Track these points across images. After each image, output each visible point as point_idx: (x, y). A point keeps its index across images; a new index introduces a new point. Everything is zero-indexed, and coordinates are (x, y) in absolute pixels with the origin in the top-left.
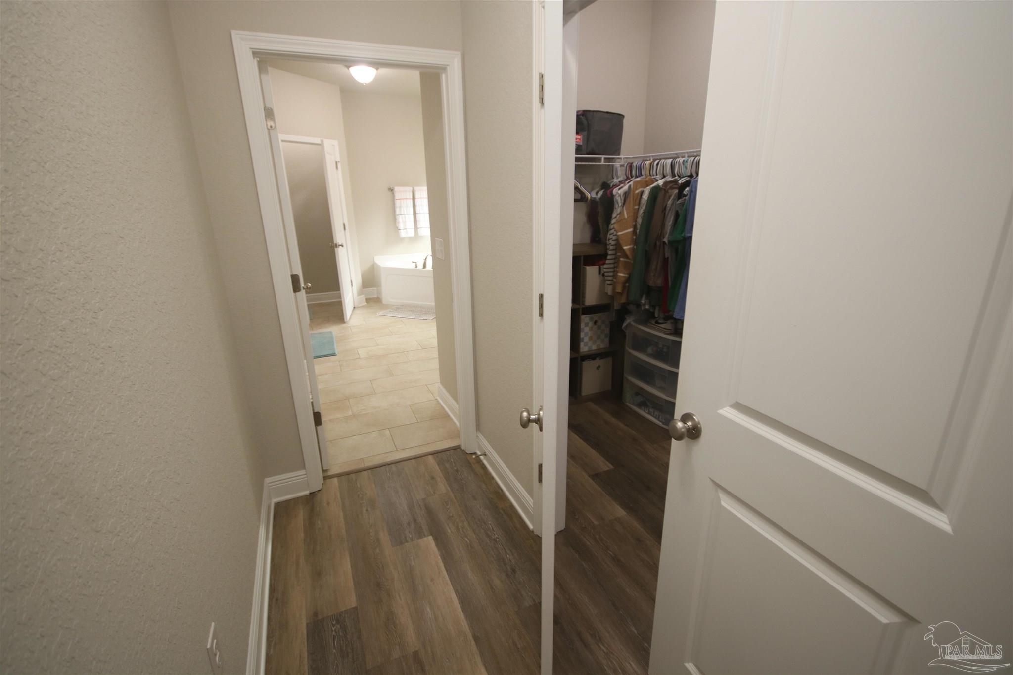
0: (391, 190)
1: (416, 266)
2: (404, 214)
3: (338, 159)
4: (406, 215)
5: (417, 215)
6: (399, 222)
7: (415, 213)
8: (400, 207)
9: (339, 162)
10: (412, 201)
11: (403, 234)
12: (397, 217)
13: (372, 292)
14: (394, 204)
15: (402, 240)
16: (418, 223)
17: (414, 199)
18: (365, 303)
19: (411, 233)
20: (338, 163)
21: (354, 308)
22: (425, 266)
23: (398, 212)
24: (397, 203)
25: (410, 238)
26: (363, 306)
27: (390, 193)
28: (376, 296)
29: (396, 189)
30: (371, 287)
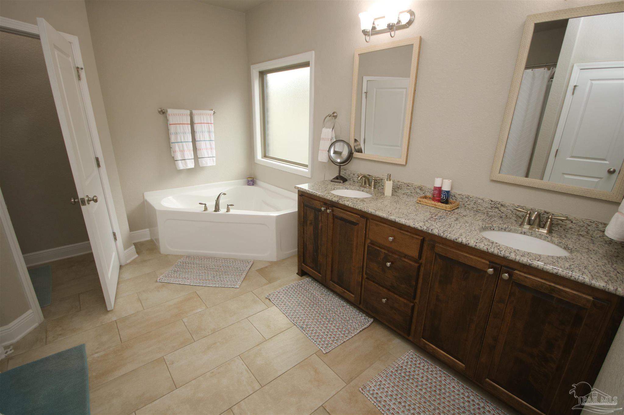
0: (163, 112)
1: (206, 209)
2: (182, 142)
3: (81, 65)
4: (184, 143)
5: (197, 143)
6: (175, 152)
7: (194, 141)
8: (176, 133)
9: (82, 69)
10: (190, 126)
11: (181, 165)
12: (172, 145)
13: (144, 235)
14: (168, 130)
15: (180, 171)
16: (198, 152)
17: (192, 124)
18: (137, 256)
19: (191, 164)
20: (80, 71)
21: (121, 267)
22: (217, 209)
23: (173, 139)
24: (172, 129)
25: (189, 170)
26: (134, 262)
27: (161, 116)
28: (149, 238)
29: (170, 111)
30: (142, 229)
